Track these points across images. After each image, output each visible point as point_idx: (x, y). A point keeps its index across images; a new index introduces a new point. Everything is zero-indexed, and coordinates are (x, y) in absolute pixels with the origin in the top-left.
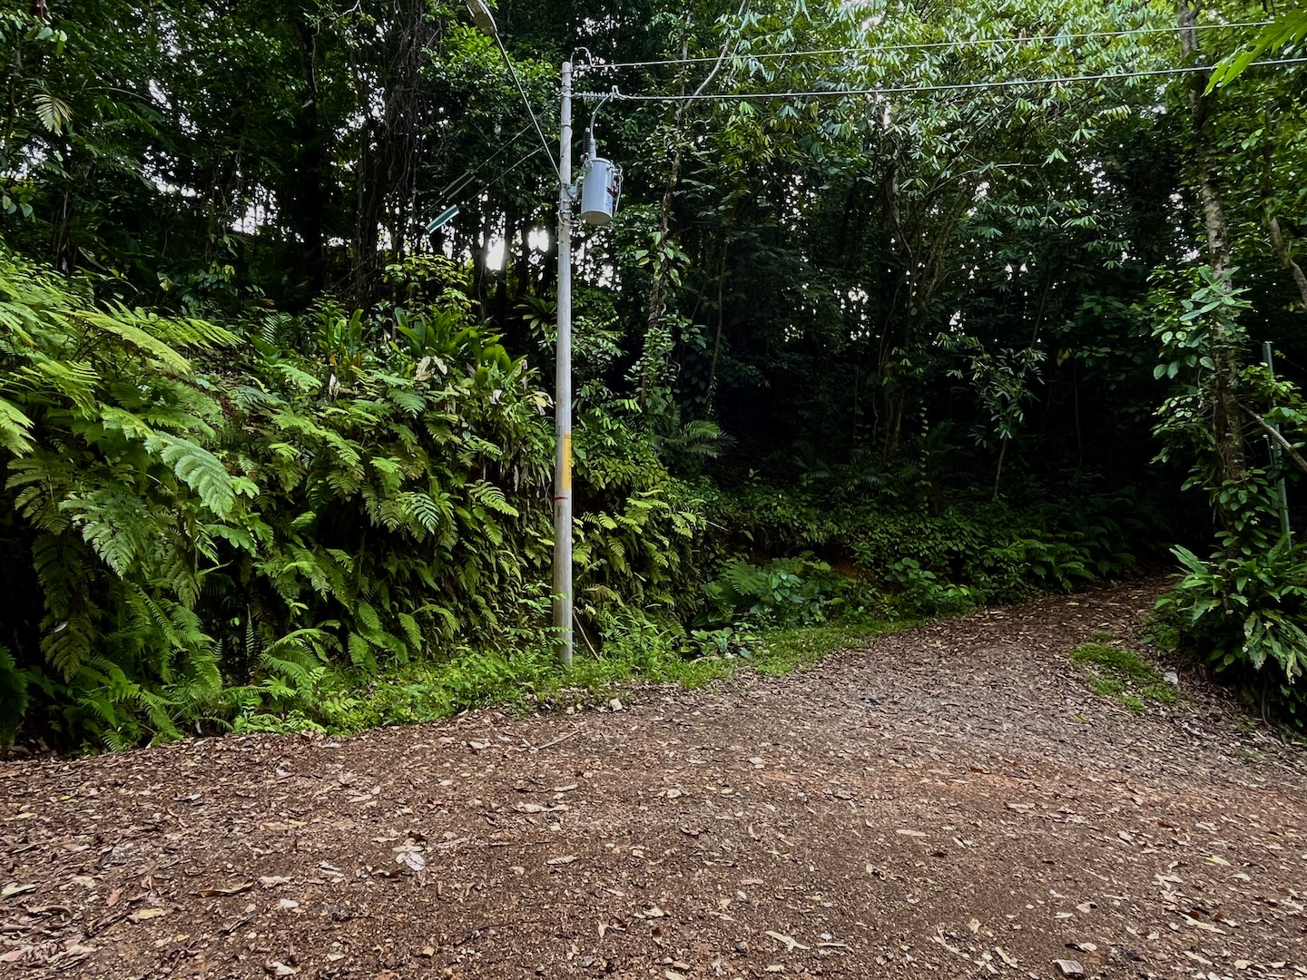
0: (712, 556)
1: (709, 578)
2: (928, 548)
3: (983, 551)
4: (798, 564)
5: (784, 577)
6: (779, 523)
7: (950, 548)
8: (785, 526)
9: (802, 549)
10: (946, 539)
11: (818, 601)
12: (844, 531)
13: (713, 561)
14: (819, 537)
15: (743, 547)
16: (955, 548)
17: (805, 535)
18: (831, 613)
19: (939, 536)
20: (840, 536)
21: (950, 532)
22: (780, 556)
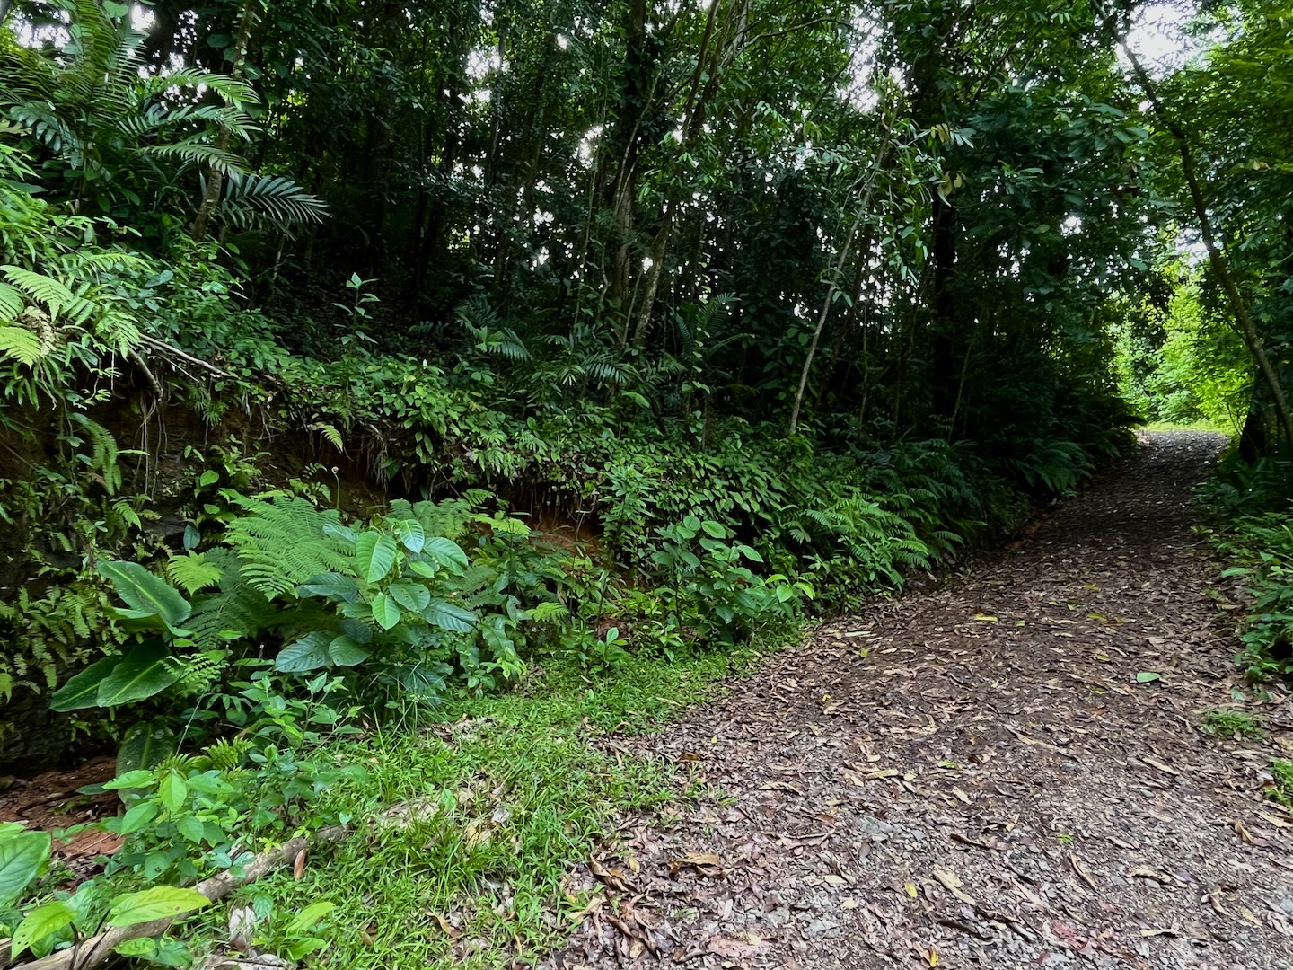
0: (209, 478)
1: (191, 540)
2: (703, 504)
3: (787, 515)
4: (455, 514)
5: (415, 544)
6: (419, 426)
7: (737, 506)
8: (429, 430)
9: (463, 485)
10: (729, 488)
11: (500, 610)
12: (556, 457)
13: (210, 495)
14: (505, 462)
15: (313, 468)
16: (746, 507)
17: (473, 455)
18: (533, 643)
19: (719, 484)
20: (548, 466)
21: (736, 478)
22: (414, 498)
